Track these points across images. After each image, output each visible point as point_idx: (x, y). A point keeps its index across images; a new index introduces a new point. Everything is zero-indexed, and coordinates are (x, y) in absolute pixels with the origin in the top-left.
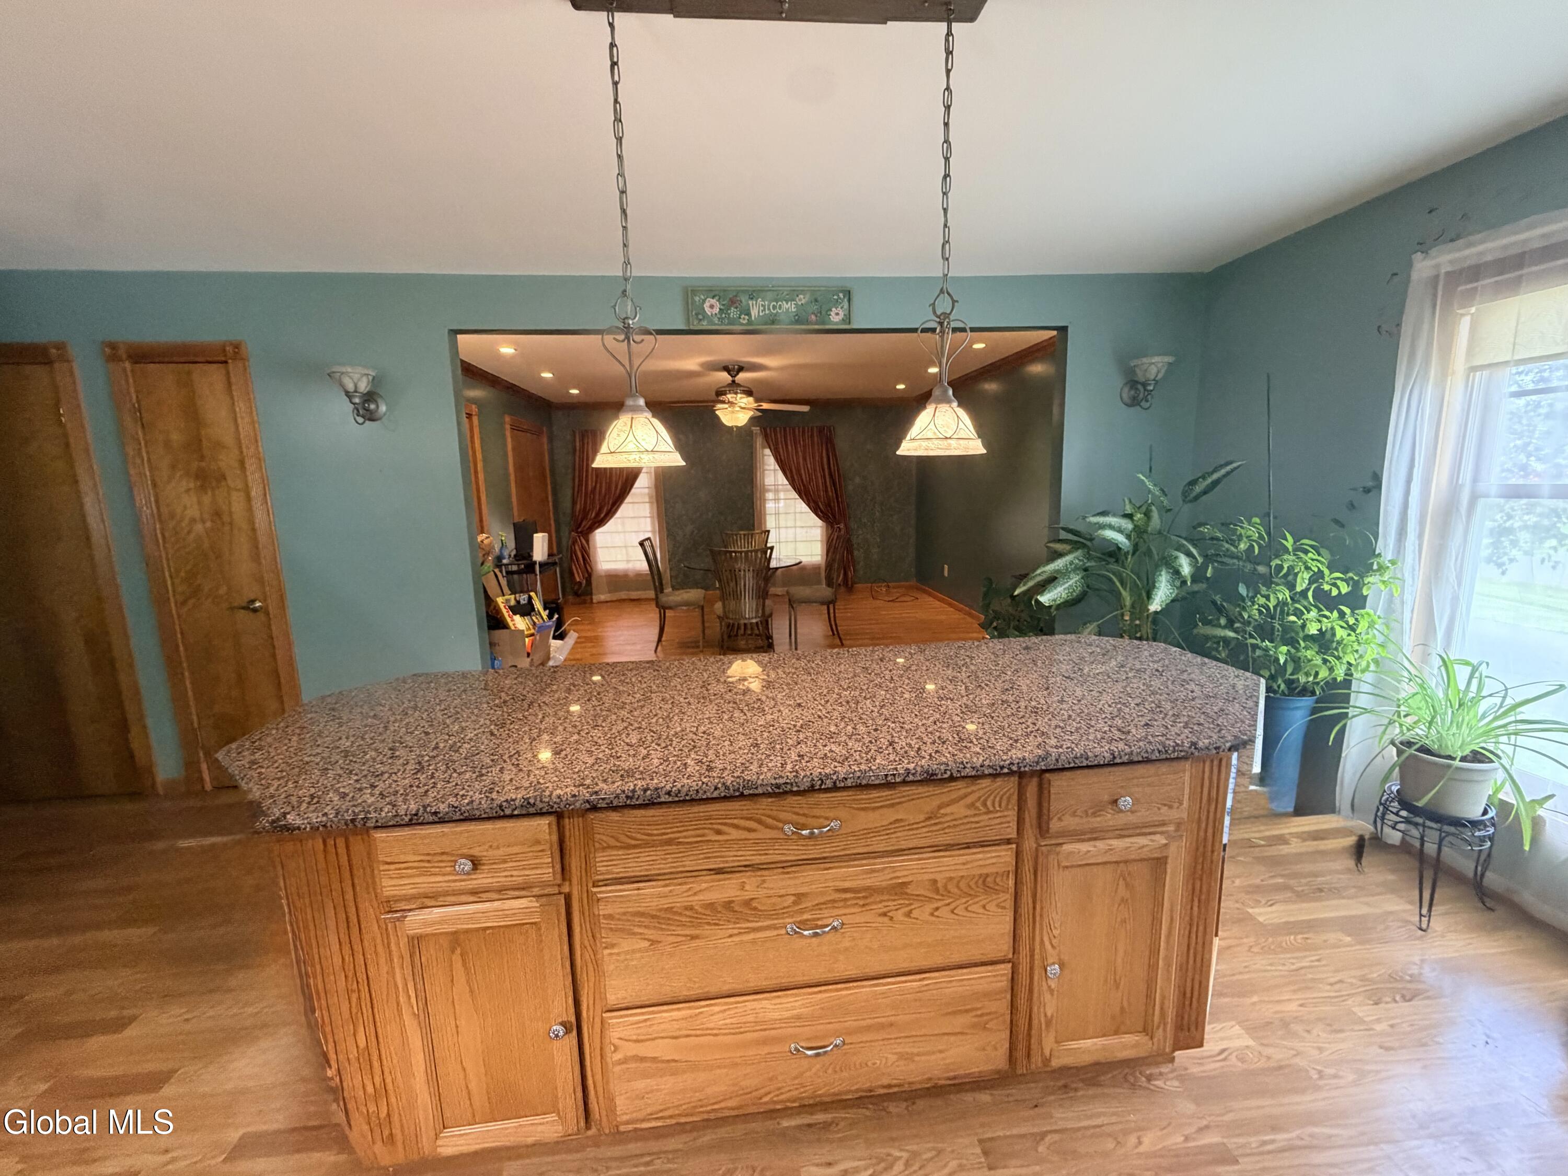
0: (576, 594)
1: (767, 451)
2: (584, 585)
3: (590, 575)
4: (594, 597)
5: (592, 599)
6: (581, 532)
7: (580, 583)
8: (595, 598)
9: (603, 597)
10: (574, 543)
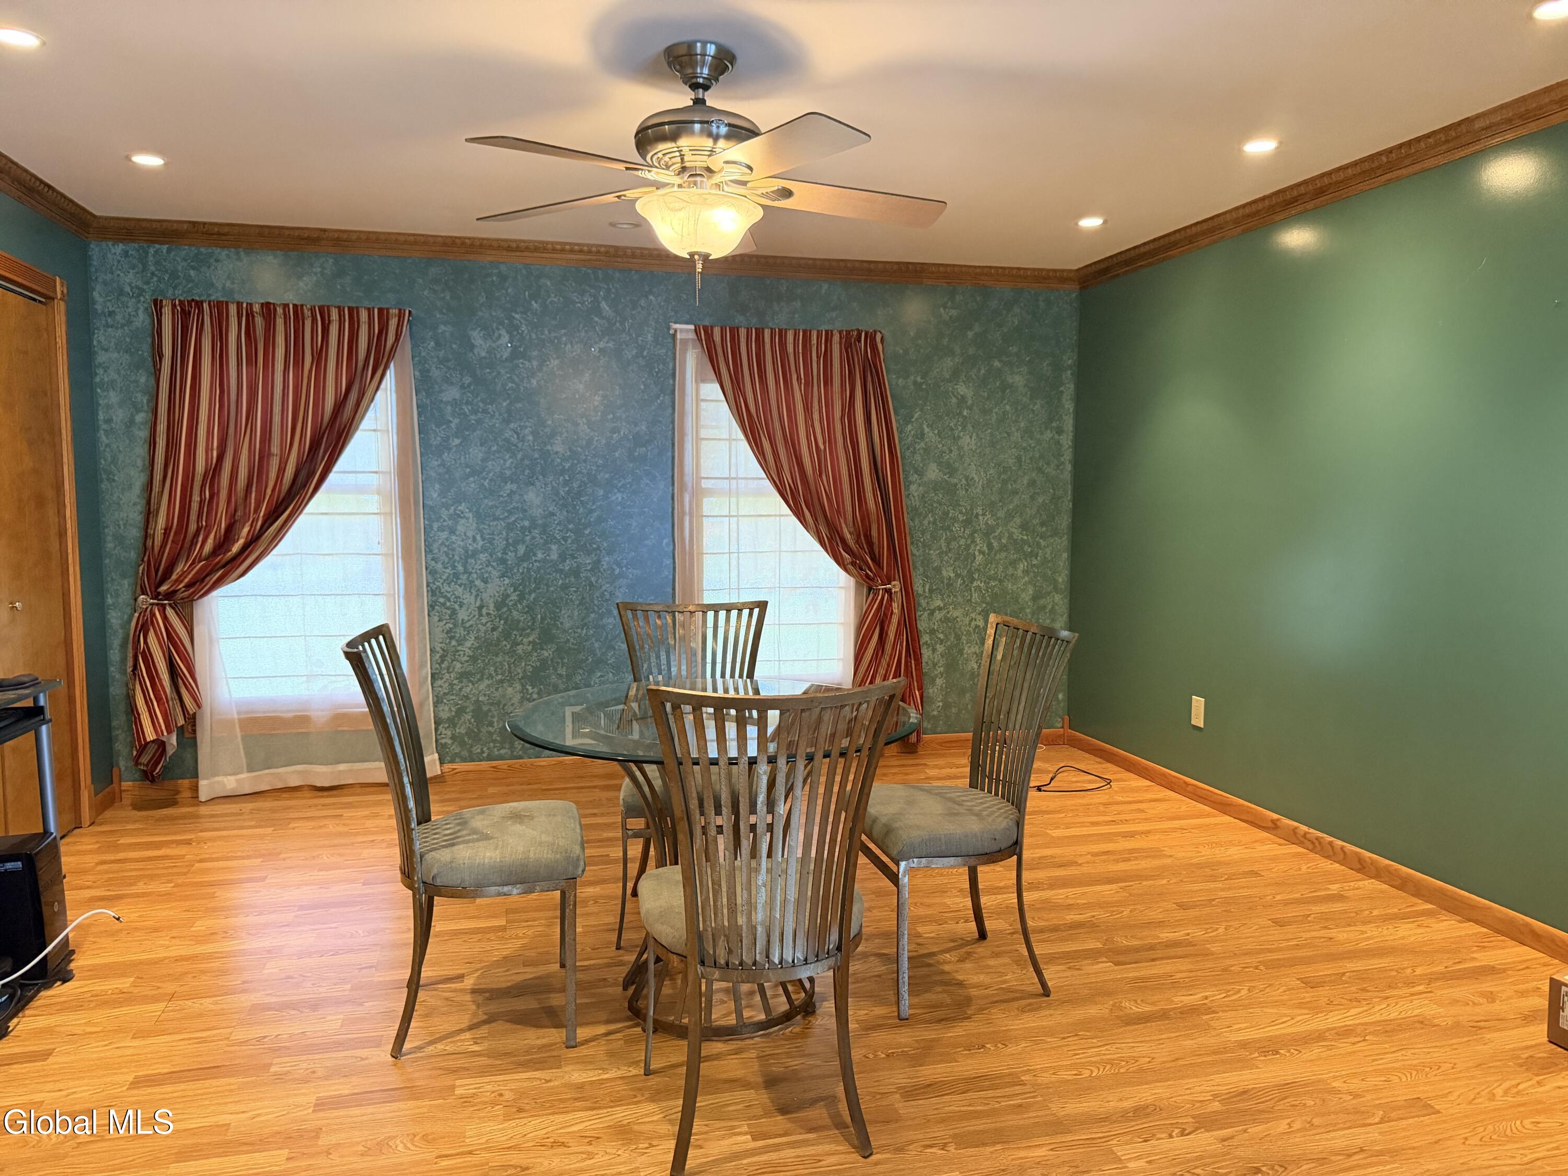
0: (148, 776)
1: (712, 390)
2: (170, 751)
3: (192, 720)
4: (203, 783)
5: (195, 789)
6: (170, 595)
7: (161, 745)
8: (206, 788)
9: (229, 783)
10: (144, 627)
